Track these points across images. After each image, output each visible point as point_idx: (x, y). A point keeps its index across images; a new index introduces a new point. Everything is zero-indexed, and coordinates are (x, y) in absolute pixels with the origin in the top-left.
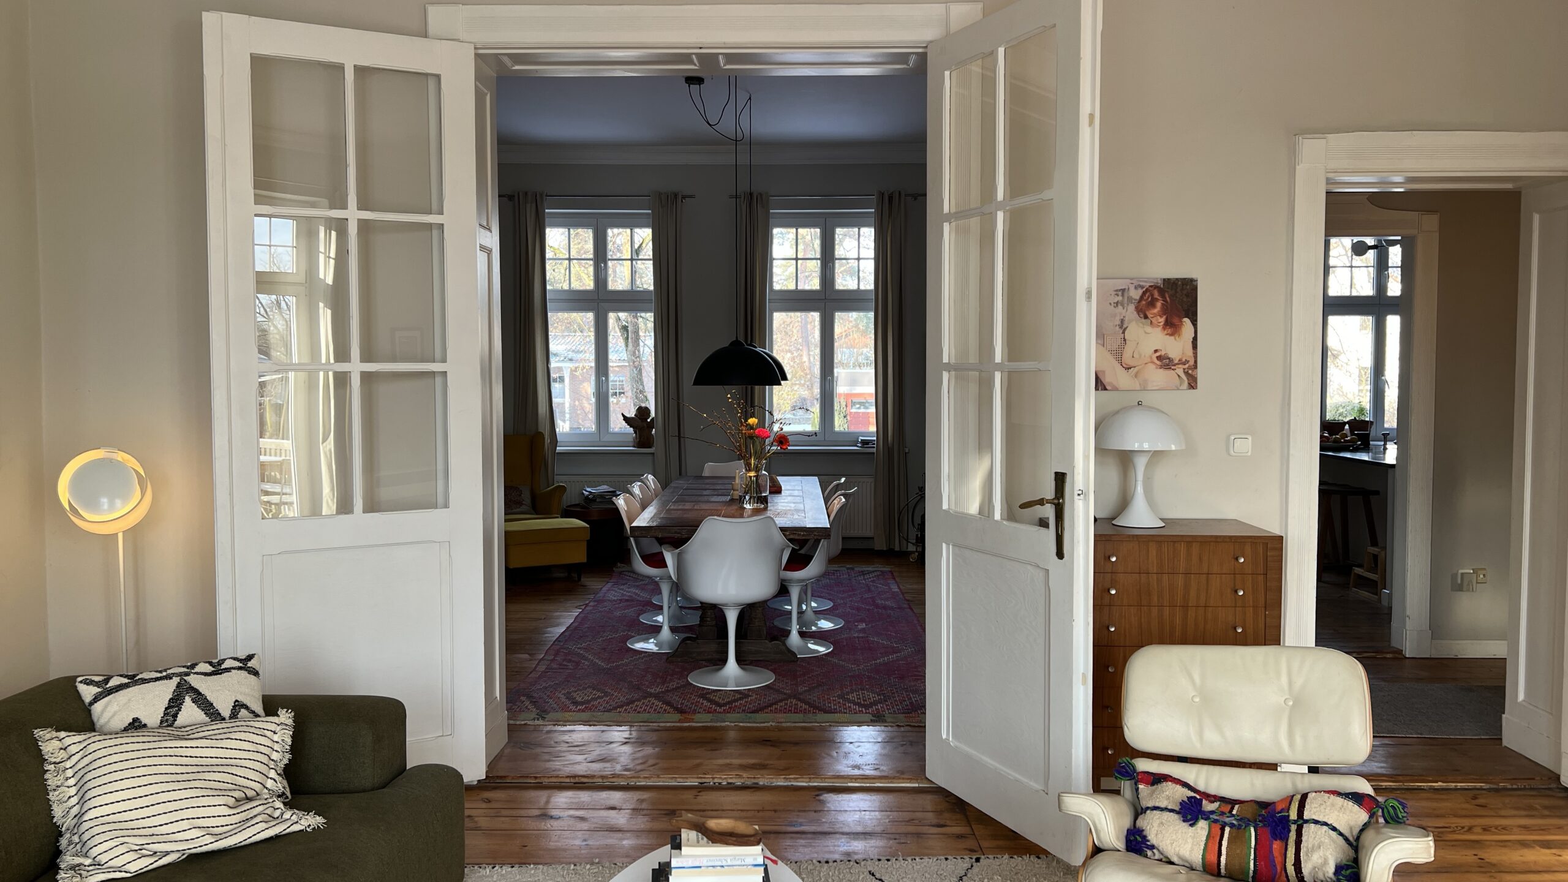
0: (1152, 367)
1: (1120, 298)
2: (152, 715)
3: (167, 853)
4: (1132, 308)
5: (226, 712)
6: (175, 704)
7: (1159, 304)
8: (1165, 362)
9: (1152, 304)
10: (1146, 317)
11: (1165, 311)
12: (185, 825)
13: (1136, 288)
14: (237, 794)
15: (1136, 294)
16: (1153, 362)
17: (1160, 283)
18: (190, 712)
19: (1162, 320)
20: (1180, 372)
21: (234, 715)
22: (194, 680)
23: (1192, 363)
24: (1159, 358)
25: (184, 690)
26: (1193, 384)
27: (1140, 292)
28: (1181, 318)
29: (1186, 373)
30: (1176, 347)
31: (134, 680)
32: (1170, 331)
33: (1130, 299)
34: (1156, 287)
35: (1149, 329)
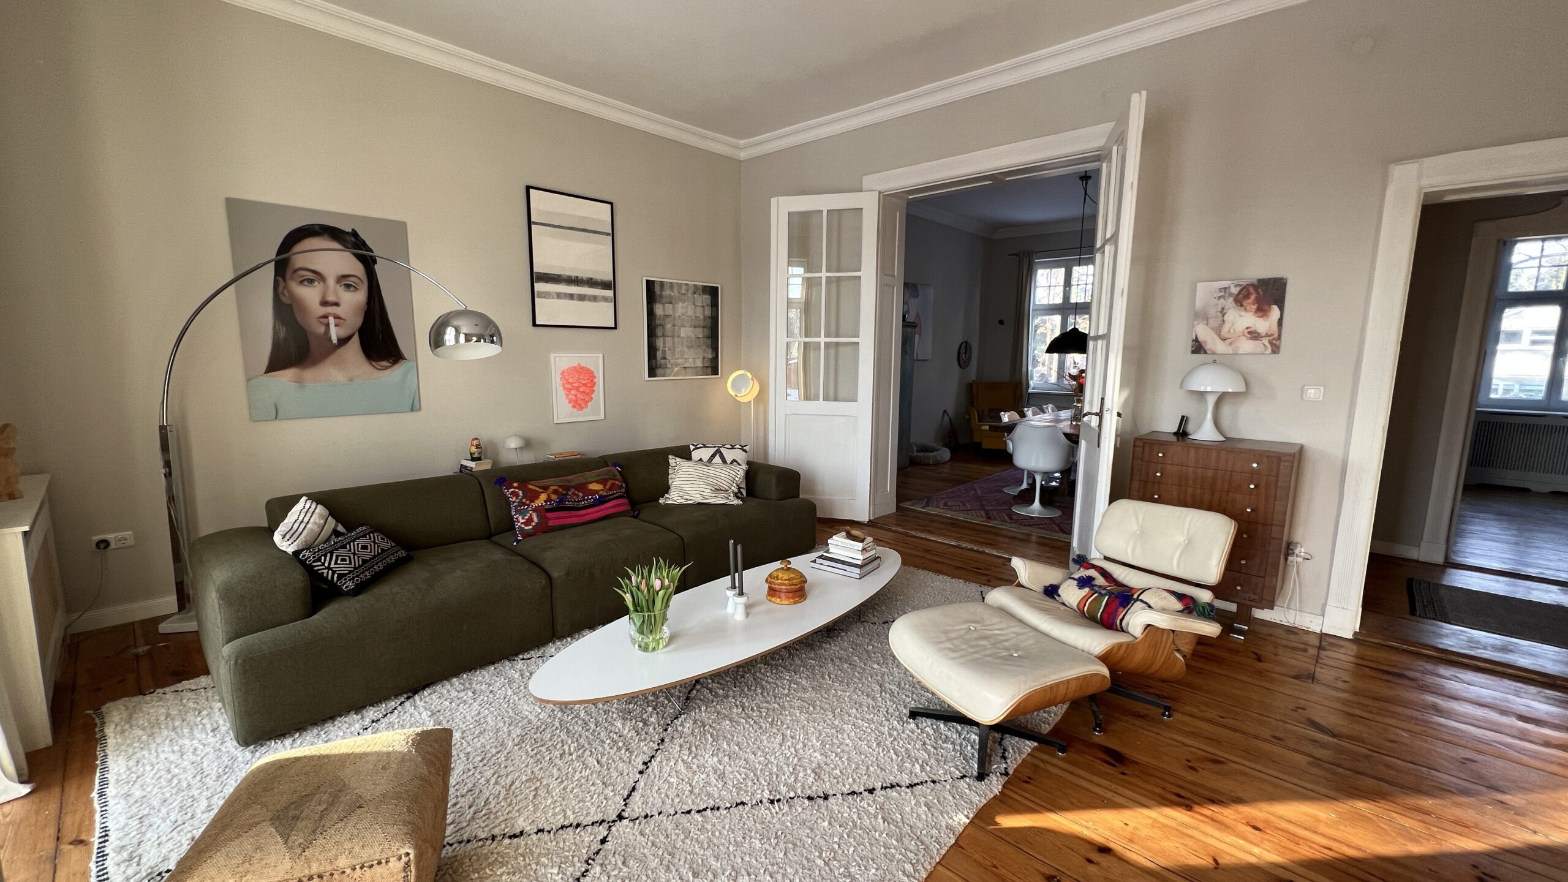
0: (1244, 338)
1: (1223, 294)
2: (705, 459)
3: (690, 500)
4: (1231, 299)
5: (729, 462)
6: (714, 456)
7: (1253, 297)
8: (1254, 335)
9: (1247, 297)
10: (1242, 305)
11: (1258, 300)
12: (696, 492)
13: (1236, 286)
14: (717, 488)
15: (1235, 290)
16: (1244, 336)
17: (1255, 282)
18: (717, 459)
19: (1254, 307)
20: (1266, 341)
21: (731, 463)
22: (722, 450)
23: (1276, 335)
24: (1249, 333)
25: (718, 452)
26: (1276, 349)
27: (1239, 289)
28: (1270, 305)
29: (1271, 343)
30: (1265, 325)
31: (705, 446)
32: (1260, 314)
33: (1231, 294)
34: (1251, 285)
35: (1243, 313)
